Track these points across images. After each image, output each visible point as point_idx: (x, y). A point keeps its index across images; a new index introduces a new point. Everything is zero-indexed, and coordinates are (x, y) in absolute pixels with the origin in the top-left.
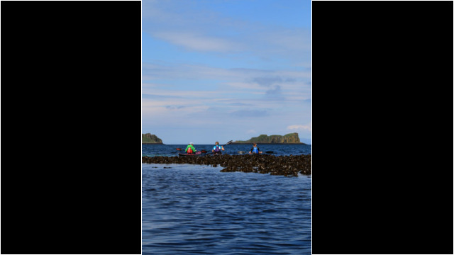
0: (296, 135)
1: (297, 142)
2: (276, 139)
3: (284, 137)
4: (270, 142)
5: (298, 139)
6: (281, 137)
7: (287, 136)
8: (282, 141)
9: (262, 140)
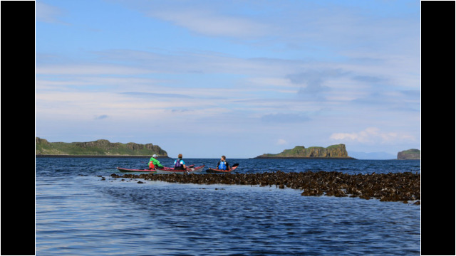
0: (343, 147)
1: (344, 157)
2: (316, 151)
3: (327, 149)
4: (308, 156)
5: (345, 152)
6: (322, 149)
7: (331, 148)
8: (324, 155)
9: (298, 153)
